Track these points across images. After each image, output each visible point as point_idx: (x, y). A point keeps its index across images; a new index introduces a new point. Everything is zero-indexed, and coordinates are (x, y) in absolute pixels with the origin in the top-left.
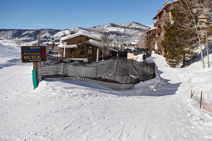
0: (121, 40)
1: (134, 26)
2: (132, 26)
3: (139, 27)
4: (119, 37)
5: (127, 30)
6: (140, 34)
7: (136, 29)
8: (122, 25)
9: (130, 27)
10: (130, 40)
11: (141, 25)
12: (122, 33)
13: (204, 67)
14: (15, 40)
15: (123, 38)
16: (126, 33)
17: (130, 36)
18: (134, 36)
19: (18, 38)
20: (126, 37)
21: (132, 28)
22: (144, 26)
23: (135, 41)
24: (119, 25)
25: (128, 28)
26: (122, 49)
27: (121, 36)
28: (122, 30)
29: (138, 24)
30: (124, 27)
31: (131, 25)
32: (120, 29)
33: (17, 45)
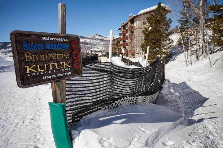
0: (88, 48)
1: (97, 37)
2: (95, 38)
3: (101, 38)
4: (87, 46)
5: (92, 40)
6: (102, 43)
7: (98, 39)
8: (88, 37)
9: (94, 38)
10: (94, 47)
11: (102, 36)
12: (89, 43)
13: (187, 65)
14: (2, 51)
15: (89, 46)
16: (92, 43)
17: (95, 45)
18: (97, 44)
19: (4, 49)
20: (92, 46)
21: (95, 39)
22: (104, 37)
23: (98, 49)
24: (86, 37)
25: (92, 39)
26: (92, 54)
27: (88, 45)
28: (88, 41)
29: (99, 36)
30: (90, 38)
31: (95, 36)
32: (87, 40)
33: (4, 55)
